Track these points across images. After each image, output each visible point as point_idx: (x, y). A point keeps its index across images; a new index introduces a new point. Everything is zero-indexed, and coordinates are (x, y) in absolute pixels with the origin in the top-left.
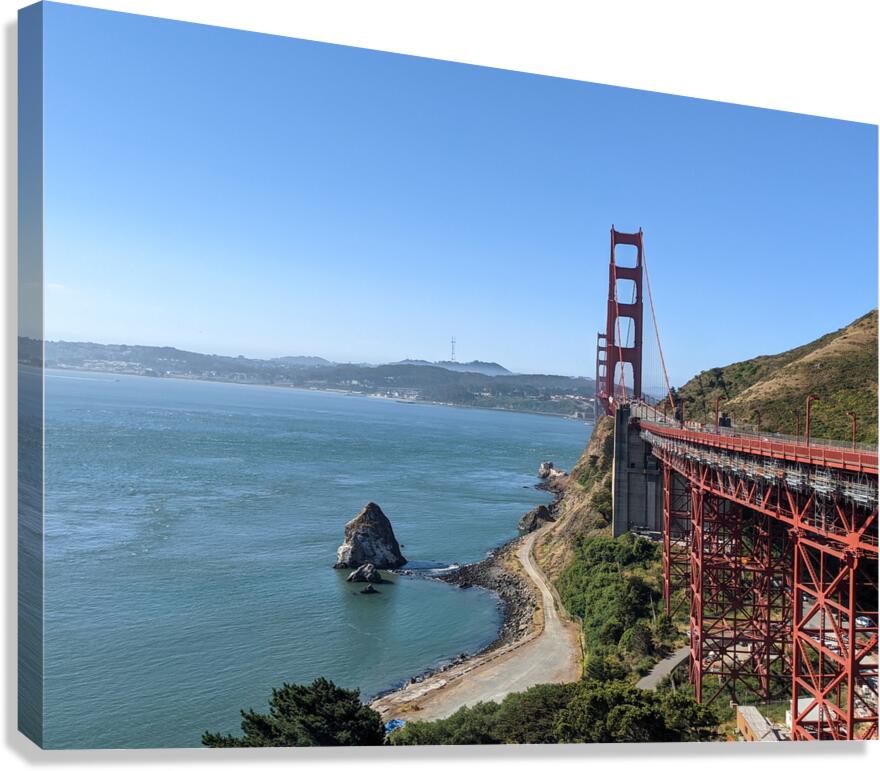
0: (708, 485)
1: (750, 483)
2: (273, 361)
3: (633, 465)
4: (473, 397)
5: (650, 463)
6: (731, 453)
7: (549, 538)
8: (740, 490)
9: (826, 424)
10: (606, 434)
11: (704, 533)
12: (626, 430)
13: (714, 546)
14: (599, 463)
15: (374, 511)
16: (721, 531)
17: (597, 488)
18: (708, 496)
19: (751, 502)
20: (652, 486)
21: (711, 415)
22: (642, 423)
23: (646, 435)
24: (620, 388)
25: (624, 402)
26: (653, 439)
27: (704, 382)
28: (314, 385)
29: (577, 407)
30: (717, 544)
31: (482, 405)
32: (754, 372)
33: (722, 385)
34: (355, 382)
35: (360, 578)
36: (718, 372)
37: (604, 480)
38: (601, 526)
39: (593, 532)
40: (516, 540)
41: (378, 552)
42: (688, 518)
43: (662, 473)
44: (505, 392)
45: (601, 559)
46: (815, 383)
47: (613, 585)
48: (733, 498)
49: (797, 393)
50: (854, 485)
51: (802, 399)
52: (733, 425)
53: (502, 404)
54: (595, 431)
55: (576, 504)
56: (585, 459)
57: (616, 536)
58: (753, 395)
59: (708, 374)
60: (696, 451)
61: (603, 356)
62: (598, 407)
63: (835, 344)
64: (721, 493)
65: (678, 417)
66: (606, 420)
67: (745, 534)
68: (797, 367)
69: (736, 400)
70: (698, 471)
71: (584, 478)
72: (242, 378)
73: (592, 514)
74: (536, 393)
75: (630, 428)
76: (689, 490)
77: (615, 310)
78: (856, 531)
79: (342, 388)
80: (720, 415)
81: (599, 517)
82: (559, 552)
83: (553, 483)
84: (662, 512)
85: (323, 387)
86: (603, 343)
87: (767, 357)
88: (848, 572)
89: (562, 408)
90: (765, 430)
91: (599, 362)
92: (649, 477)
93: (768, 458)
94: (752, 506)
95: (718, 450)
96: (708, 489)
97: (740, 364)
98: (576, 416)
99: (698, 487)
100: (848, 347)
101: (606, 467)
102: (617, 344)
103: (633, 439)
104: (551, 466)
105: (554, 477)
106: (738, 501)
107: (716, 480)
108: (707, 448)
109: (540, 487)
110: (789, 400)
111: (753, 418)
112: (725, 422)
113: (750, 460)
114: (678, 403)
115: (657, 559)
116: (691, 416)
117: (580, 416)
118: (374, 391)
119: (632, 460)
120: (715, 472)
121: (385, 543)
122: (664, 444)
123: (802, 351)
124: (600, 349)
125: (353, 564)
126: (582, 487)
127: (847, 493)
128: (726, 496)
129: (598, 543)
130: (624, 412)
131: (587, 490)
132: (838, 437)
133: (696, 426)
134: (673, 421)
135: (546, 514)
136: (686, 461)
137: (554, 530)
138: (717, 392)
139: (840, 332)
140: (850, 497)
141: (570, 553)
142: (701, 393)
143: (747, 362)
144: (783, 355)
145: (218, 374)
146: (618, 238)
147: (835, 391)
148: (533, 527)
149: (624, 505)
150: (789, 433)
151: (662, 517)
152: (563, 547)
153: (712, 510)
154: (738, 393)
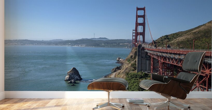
0: (164, 60)
1: (176, 60)
2: (50, 41)
3: (142, 57)
4: (99, 45)
5: (147, 57)
6: (171, 53)
7: (119, 73)
8: (173, 61)
9: (200, 46)
10: (135, 51)
11: (162, 71)
12: (140, 50)
13: (166, 74)
14: (133, 57)
15: (74, 69)
16: (168, 70)
17: (132, 62)
18: (163, 63)
19: (176, 64)
20: (148, 62)
21: (165, 45)
22: (145, 48)
23: (146, 51)
24: (139, 41)
25: (140, 44)
26: (148, 51)
27: (163, 38)
28: (60, 45)
29: (127, 45)
30: (167, 73)
31: (102, 47)
32: (178, 35)
33: (168, 39)
34: (70, 44)
35: (71, 82)
36: (167, 36)
37: (134, 61)
38: (133, 70)
39: (131, 72)
40: (111, 74)
41: (75, 77)
42: (158, 68)
43: (150, 59)
44: (108, 43)
45: (133, 77)
46: (196, 37)
47: (137, 83)
48: (171, 63)
49: (190, 39)
50: (208, 59)
51: (192, 40)
52: (171, 47)
53: (107, 46)
54: (132, 50)
55: (127, 66)
56: (129, 56)
57: (137, 72)
58: (177, 40)
59: (164, 36)
60: (160, 53)
61: (134, 34)
62: (133, 45)
63: (202, 27)
64: (168, 62)
65: (155, 46)
66: (135, 48)
67: (175, 71)
68: (190, 33)
69: (173, 42)
70: (161, 58)
71: (129, 60)
72: (43, 44)
73: (131, 68)
74: (116, 43)
75: (142, 49)
76: (158, 62)
77: (137, 24)
78: (209, 69)
79: (67, 45)
80: (167, 45)
81: (133, 69)
82: (122, 76)
83: (121, 62)
84: (151, 67)
85: (62, 45)
86: (134, 32)
87: (181, 32)
88: (206, 79)
89: (123, 46)
90: (181, 48)
91: (133, 36)
92: (147, 60)
93: (182, 54)
94: (177, 65)
95: (167, 53)
96: (164, 61)
97: (174, 34)
98: (127, 47)
99: (161, 61)
100: (206, 28)
101: (135, 58)
102: (138, 32)
103: (143, 52)
104: (120, 58)
105: (121, 60)
106: (173, 64)
107: (166, 59)
108: (164, 53)
109: (117, 63)
110: (188, 41)
111: (177, 45)
112: (169, 47)
113: (176, 54)
114: (155, 43)
115: (149, 77)
116: (159, 46)
117: (128, 47)
118: (74, 45)
119: (142, 56)
120: (166, 58)
121: (77, 75)
122: (151, 52)
123: (192, 30)
124: (133, 33)
125: (69, 80)
126: (128, 62)
127: (206, 61)
128: (169, 63)
129: (132, 74)
130: (140, 46)
131: (130, 63)
132: (203, 48)
133: (161, 48)
134: (154, 47)
135: (119, 68)
136: (157, 56)
137: (121, 72)
138: (167, 40)
139: (204, 25)
140: (207, 62)
141: (125, 76)
142: (162, 41)
143: (176, 33)
144: (186, 31)
145: (37, 44)
146: (138, 9)
147: (202, 38)
148: (115, 71)
149: (140, 66)
150: (188, 48)
151: (150, 68)
152: (123, 75)
153: (165, 66)
154: (172, 40)
